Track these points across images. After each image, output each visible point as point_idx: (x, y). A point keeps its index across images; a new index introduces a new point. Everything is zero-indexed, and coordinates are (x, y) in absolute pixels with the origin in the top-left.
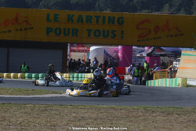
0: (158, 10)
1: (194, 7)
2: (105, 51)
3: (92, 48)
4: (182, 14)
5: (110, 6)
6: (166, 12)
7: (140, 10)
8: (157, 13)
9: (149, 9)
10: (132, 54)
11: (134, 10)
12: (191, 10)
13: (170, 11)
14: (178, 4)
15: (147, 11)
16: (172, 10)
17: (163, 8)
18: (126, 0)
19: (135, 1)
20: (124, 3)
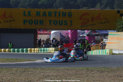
0: (93, 7)
1: (116, 4)
3: (52, 32)
4: (108, 9)
5: (63, 5)
6: (98, 8)
7: (82, 8)
8: (92, 9)
9: (87, 7)
10: (77, 35)
11: (78, 7)
12: (114, 7)
13: (101, 7)
14: (105, 3)
16: (102, 7)
17: (96, 6)
18: (73, 2)
19: (78, 2)
20: (72, 3)
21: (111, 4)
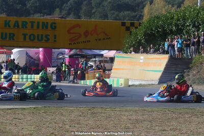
0: (50, 15)
1: (83, 11)
2: (27, 53)
4: (71, 18)
5: (5, 10)
7: (33, 14)
9: (41, 13)
11: (28, 13)
12: (79, 14)
13: (61, 15)
14: (68, 8)
15: (39, 15)
17: (53, 12)
18: (20, 5)
19: (28, 6)
20: (18, 8)
21: (76, 10)
